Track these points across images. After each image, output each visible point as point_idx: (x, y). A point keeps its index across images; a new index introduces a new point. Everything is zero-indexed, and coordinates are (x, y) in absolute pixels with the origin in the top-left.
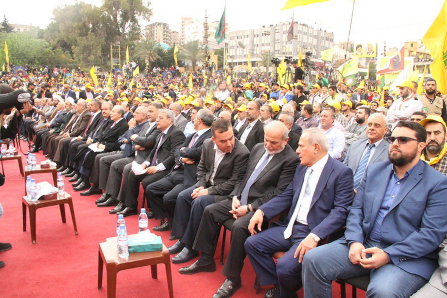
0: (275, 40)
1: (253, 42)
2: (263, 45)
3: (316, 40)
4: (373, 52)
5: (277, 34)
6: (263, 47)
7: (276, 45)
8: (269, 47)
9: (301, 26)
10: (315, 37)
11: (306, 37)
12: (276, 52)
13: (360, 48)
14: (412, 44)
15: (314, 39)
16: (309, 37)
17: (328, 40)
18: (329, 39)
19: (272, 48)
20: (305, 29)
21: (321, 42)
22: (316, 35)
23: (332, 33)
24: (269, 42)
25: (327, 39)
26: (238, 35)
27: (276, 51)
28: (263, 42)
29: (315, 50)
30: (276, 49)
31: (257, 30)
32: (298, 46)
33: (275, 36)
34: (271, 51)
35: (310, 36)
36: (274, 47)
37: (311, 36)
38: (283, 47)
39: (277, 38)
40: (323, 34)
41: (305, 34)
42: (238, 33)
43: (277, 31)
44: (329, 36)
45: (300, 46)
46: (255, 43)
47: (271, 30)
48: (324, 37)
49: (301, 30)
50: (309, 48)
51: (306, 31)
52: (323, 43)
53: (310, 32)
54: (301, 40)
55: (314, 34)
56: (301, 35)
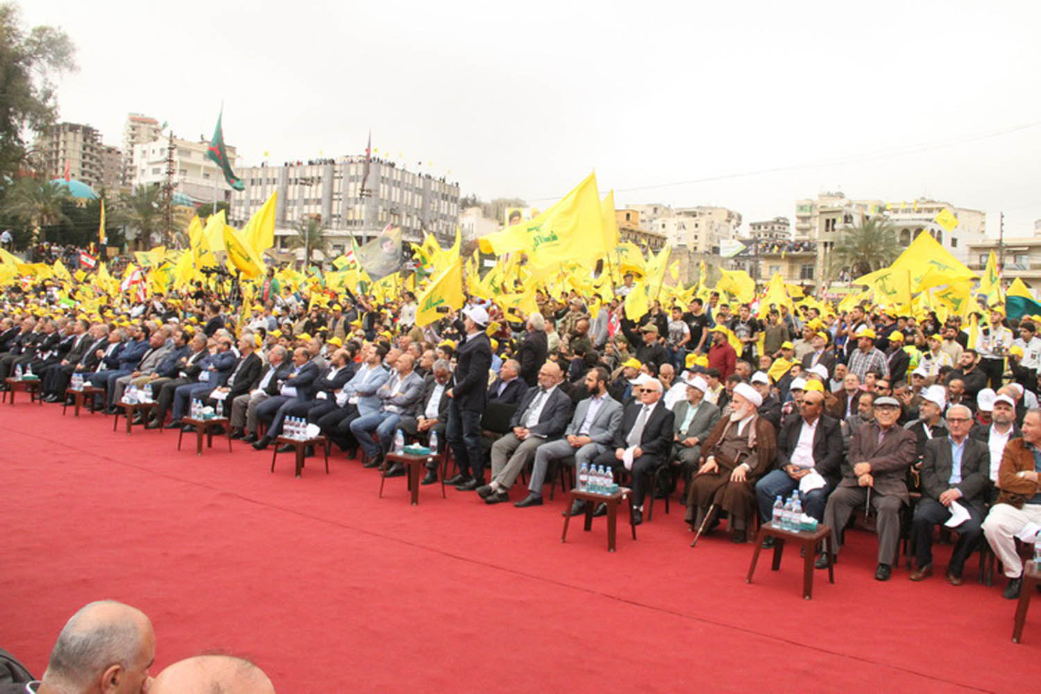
0: (332, 193)
1: (286, 194)
2: (306, 202)
3: (421, 197)
5: (336, 181)
6: (306, 207)
7: (335, 203)
8: (319, 207)
9: (388, 169)
10: (419, 191)
11: (398, 190)
12: (335, 219)
13: (516, 218)
14: (628, 215)
15: (416, 196)
16: (406, 192)
17: (447, 199)
18: (449, 197)
19: (326, 210)
20: (397, 175)
21: (431, 202)
22: (421, 187)
23: (457, 184)
24: (320, 196)
25: (445, 197)
26: (254, 177)
27: (334, 216)
28: (306, 197)
29: (419, 219)
30: (335, 212)
32: (381, 208)
33: (332, 185)
34: (324, 216)
35: (407, 189)
36: (331, 208)
37: (411, 190)
38: (349, 209)
39: (336, 190)
40: (434, 187)
41: (397, 184)
42: (254, 171)
43: (337, 175)
44: (449, 191)
45: (384, 210)
46: (290, 197)
47: (325, 171)
48: (437, 193)
49: (387, 176)
50: (404, 214)
51: (399, 179)
52: (436, 205)
53: (406, 181)
54: (386, 197)
55: (417, 186)
56: (387, 186)
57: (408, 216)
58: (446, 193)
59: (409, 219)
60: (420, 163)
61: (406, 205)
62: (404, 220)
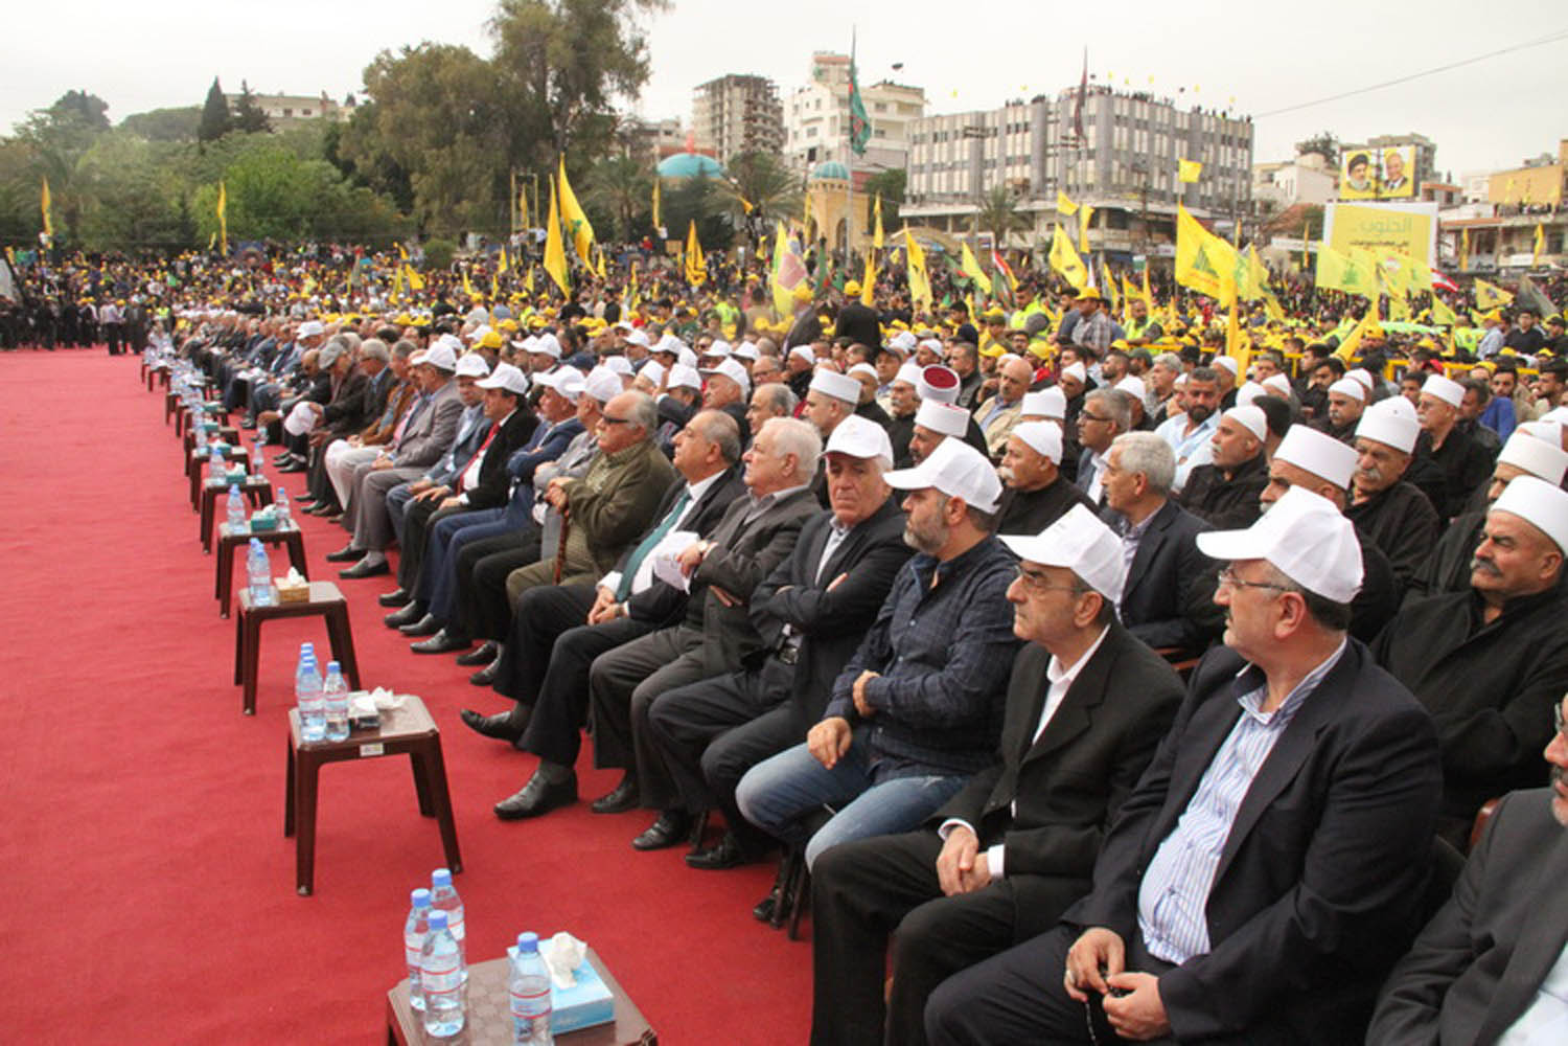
0: (1045, 146)
1: (982, 152)
2: (1009, 162)
3: (1185, 144)
4: (1405, 180)
5: (1051, 128)
6: (1009, 169)
7: (1050, 161)
8: (1027, 168)
9: (1126, 102)
10: (1181, 134)
11: (1145, 134)
12: (1050, 185)
13: (1361, 166)
15: (1178, 142)
16: (1158, 136)
17: (1230, 144)
18: (1235, 141)
19: (1036, 172)
20: (1142, 112)
21: (1202, 149)
22: (1184, 127)
23: (1249, 120)
24: (1028, 151)
25: (1226, 140)
26: (937, 130)
27: (1049, 180)
28: (1009, 153)
30: (1050, 174)
31: (994, 113)
32: (1116, 164)
33: (1045, 133)
34: (1035, 180)
35: (1158, 131)
36: (1043, 169)
37: (1166, 133)
38: (1068, 168)
39: (1050, 141)
40: (1208, 125)
41: (1142, 125)
42: (938, 122)
43: (1051, 118)
44: (1235, 131)
45: (1122, 166)
46: (988, 156)
47: (1033, 116)
48: (1213, 135)
49: (1125, 113)
50: (1156, 170)
51: (1146, 117)
52: (1211, 154)
53: (1159, 119)
54: (1125, 147)
55: (1178, 126)
56: (1125, 130)
57: (1162, 173)
58: (1230, 133)
59: (1164, 179)
60: (1182, 90)
61: (1160, 157)
62: (1156, 179)
